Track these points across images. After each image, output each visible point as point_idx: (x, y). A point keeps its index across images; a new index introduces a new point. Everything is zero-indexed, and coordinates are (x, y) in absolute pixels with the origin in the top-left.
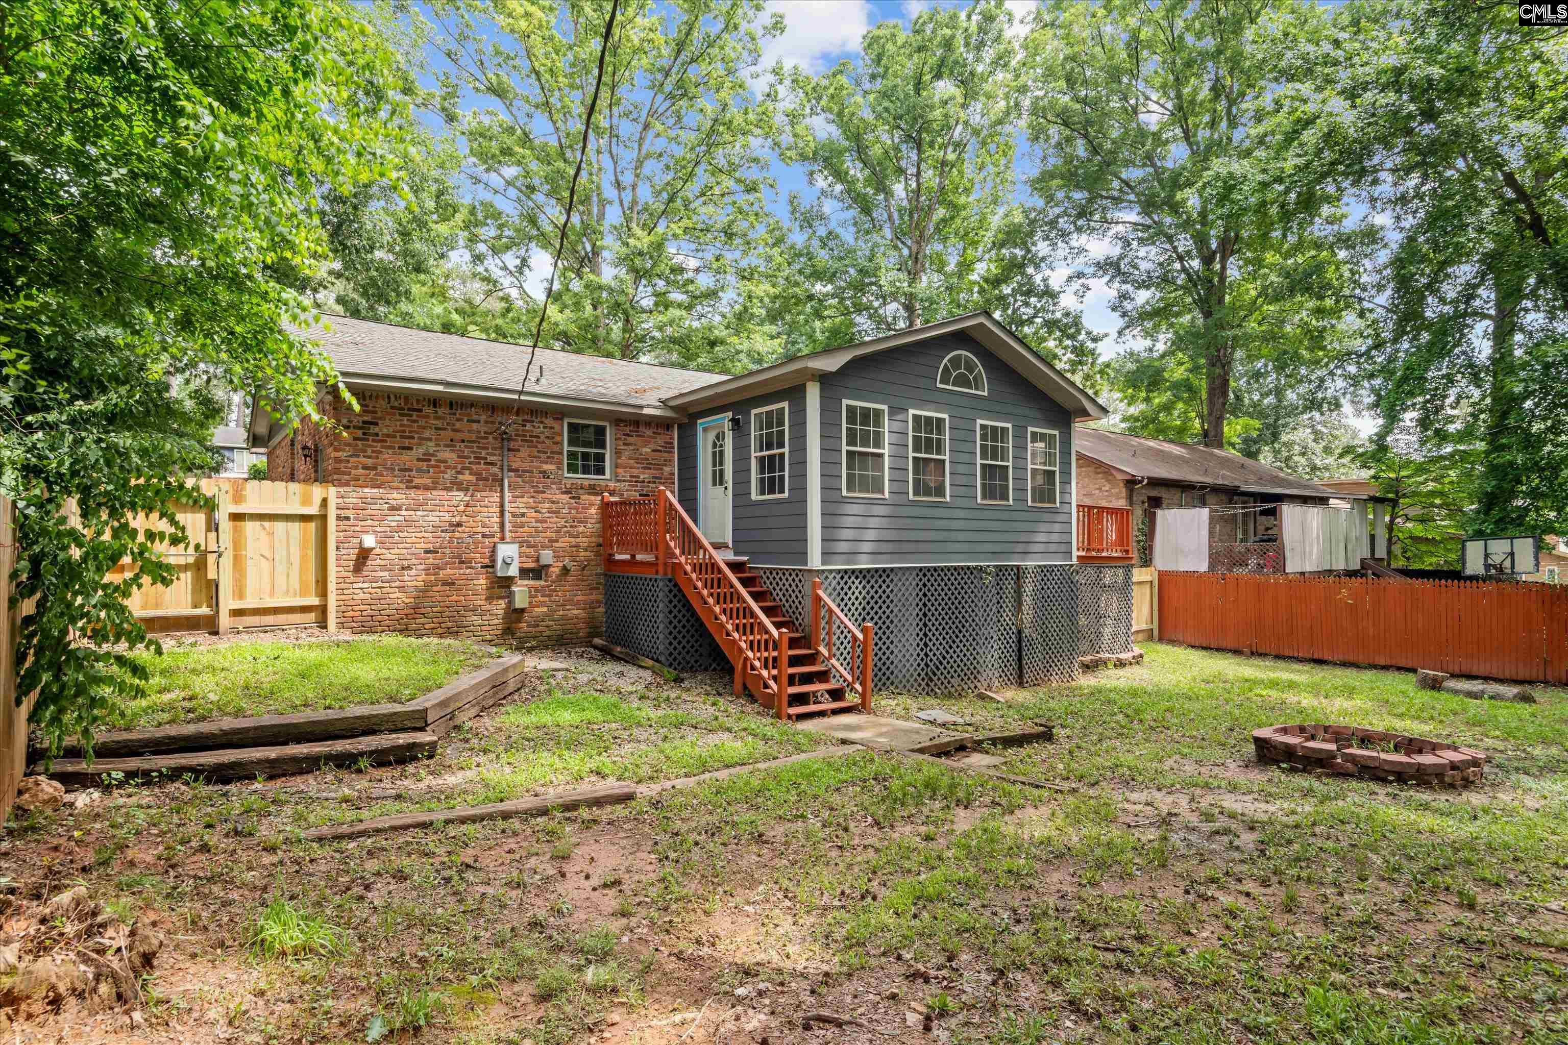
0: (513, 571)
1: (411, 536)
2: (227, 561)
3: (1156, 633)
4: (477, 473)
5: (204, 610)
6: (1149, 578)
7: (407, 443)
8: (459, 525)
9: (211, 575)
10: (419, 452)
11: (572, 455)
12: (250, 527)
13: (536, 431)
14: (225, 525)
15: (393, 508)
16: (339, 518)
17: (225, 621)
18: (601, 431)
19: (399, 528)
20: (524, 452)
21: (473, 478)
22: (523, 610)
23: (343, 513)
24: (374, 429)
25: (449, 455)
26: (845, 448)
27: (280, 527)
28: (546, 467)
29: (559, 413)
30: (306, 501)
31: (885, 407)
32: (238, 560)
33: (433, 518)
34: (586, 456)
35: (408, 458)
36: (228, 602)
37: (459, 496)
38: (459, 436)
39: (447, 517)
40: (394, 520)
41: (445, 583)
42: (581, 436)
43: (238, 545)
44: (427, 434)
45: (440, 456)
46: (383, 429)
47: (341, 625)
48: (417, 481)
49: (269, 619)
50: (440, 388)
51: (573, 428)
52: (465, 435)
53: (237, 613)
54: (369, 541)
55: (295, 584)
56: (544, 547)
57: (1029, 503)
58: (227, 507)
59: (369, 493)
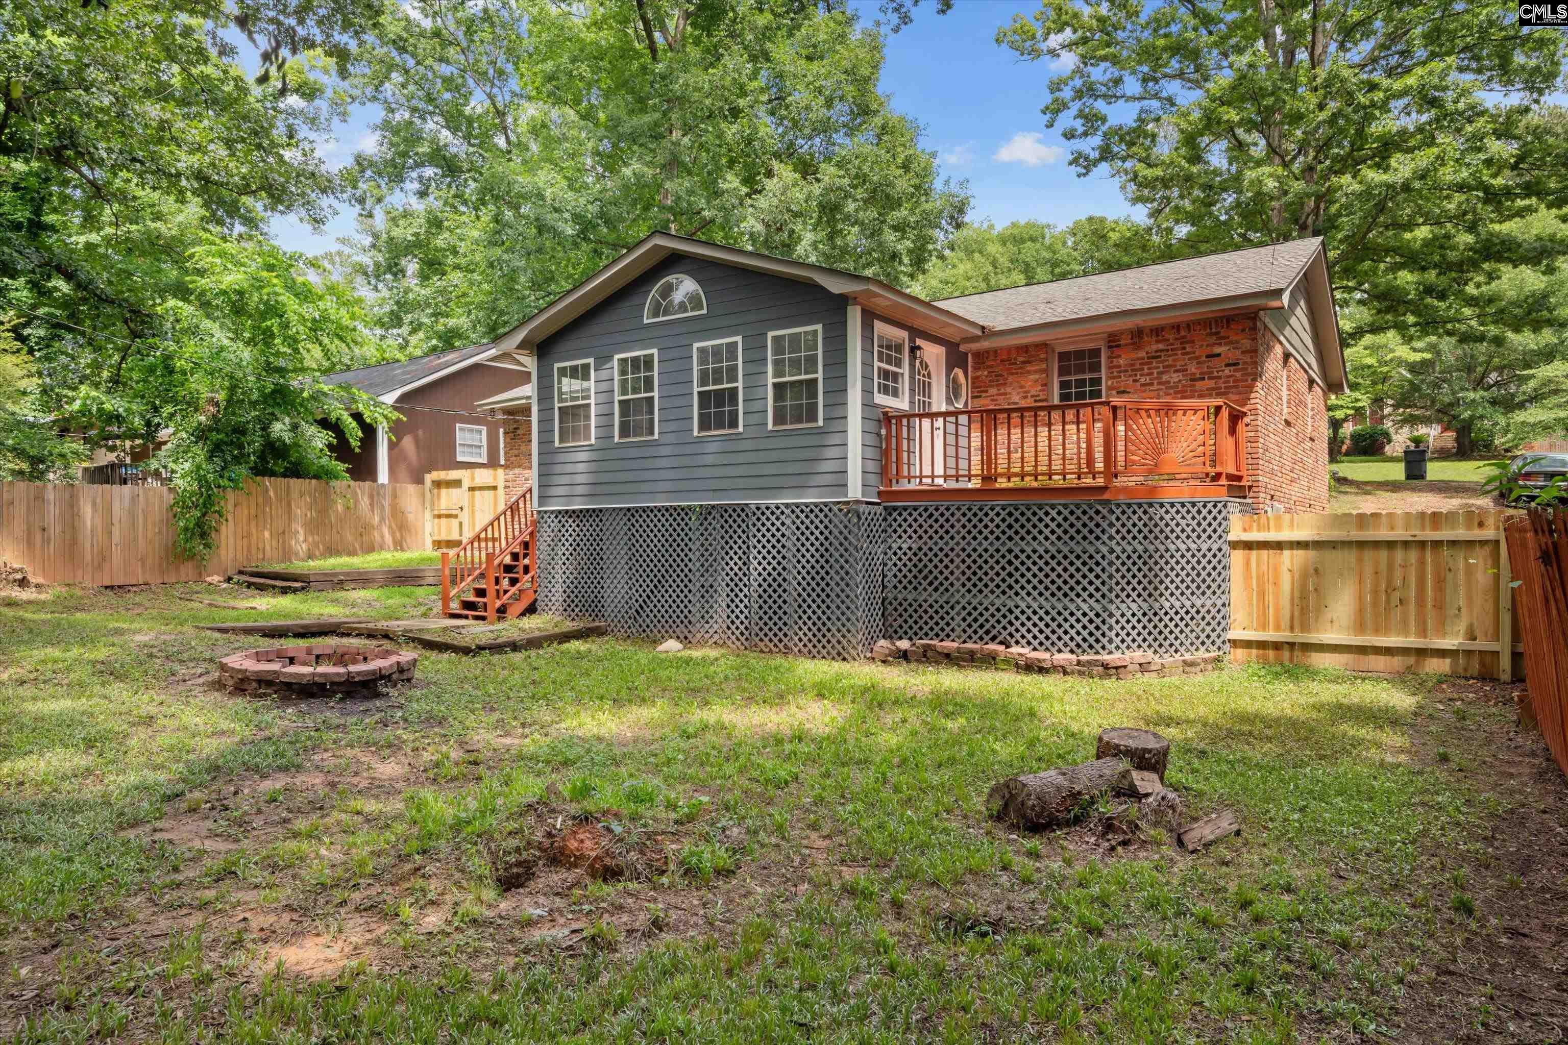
2: (466, 511)
3: (1503, 664)
5: (461, 538)
6: (1487, 534)
9: (460, 520)
14: (466, 493)
15: (526, 479)
16: (505, 487)
23: (508, 484)
26: (557, 405)
27: (486, 493)
30: (495, 478)
31: (592, 361)
32: (473, 512)
36: (467, 533)
40: (526, 487)
43: (473, 504)
46: (520, 432)
57: (770, 426)
58: (466, 484)
59: (517, 471)
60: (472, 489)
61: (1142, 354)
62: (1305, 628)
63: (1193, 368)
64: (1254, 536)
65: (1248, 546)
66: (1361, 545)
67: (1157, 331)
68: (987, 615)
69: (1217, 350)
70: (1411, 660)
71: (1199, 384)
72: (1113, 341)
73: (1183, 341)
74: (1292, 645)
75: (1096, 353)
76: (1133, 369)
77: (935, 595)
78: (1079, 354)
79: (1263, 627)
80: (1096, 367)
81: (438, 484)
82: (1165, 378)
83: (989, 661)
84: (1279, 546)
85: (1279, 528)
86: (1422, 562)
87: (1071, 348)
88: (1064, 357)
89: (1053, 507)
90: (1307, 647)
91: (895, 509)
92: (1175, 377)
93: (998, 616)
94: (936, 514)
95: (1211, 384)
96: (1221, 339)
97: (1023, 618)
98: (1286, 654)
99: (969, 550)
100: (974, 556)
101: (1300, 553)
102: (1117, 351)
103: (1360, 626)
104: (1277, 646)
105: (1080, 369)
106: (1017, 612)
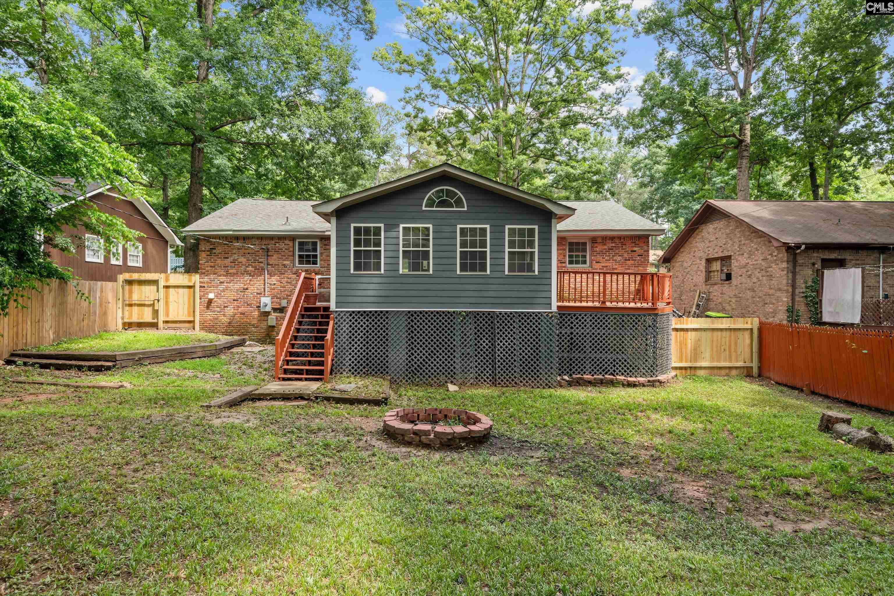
0: (268, 309)
1: (228, 294)
2: (162, 302)
3: (755, 371)
4: (255, 268)
5: (155, 321)
6: (749, 326)
7: (226, 256)
8: (247, 289)
9: (156, 308)
10: (231, 259)
11: (300, 256)
12: (171, 290)
13: (281, 247)
14: (161, 290)
15: (221, 283)
16: (201, 287)
17: (161, 325)
18: (315, 244)
19: (223, 291)
20: (275, 257)
21: (253, 269)
22: (274, 327)
23: (202, 285)
24: (214, 251)
25: (242, 259)
26: (352, 248)
27: (181, 290)
28: (285, 262)
29: (293, 238)
30: (190, 280)
31: (382, 225)
32: (167, 303)
33: (237, 286)
34: (308, 256)
35: (227, 262)
36: (162, 318)
37: (247, 278)
38: (247, 251)
39: (242, 285)
40: (221, 288)
41: (241, 314)
42: (306, 247)
43: (167, 297)
44: (234, 251)
45: (240, 260)
46: (216, 251)
47: (202, 329)
48: (230, 271)
49: (178, 325)
50: (231, 233)
51: (300, 244)
52: (250, 251)
53: (167, 322)
54: (211, 296)
55: (186, 312)
56: (284, 299)
57: (506, 273)
58: (162, 283)
59: (212, 276)
60: (167, 287)
61: (605, 247)
62: (696, 360)
63: (626, 255)
64: (679, 326)
65: (676, 330)
66: (713, 330)
67: (612, 238)
68: (603, 363)
69: (635, 249)
70: (727, 371)
71: (628, 262)
72: (594, 240)
73: (623, 244)
74: (690, 367)
75: (585, 244)
76: (602, 253)
77: (579, 355)
78: (578, 244)
79: (681, 361)
80: (585, 250)
81: (130, 282)
82: (615, 258)
83: (612, 383)
84: (687, 330)
85: (687, 324)
86: (730, 336)
87: (575, 241)
88: (571, 244)
89: (634, 316)
90: (695, 368)
91: (564, 314)
92: (619, 258)
93: (609, 363)
94: (580, 318)
95: (632, 262)
96: (636, 245)
97: (620, 363)
98: (689, 371)
99: (596, 334)
100: (599, 337)
101: (694, 333)
102: (596, 245)
103: (712, 359)
104: (686, 368)
105: (578, 250)
106: (618, 361)
